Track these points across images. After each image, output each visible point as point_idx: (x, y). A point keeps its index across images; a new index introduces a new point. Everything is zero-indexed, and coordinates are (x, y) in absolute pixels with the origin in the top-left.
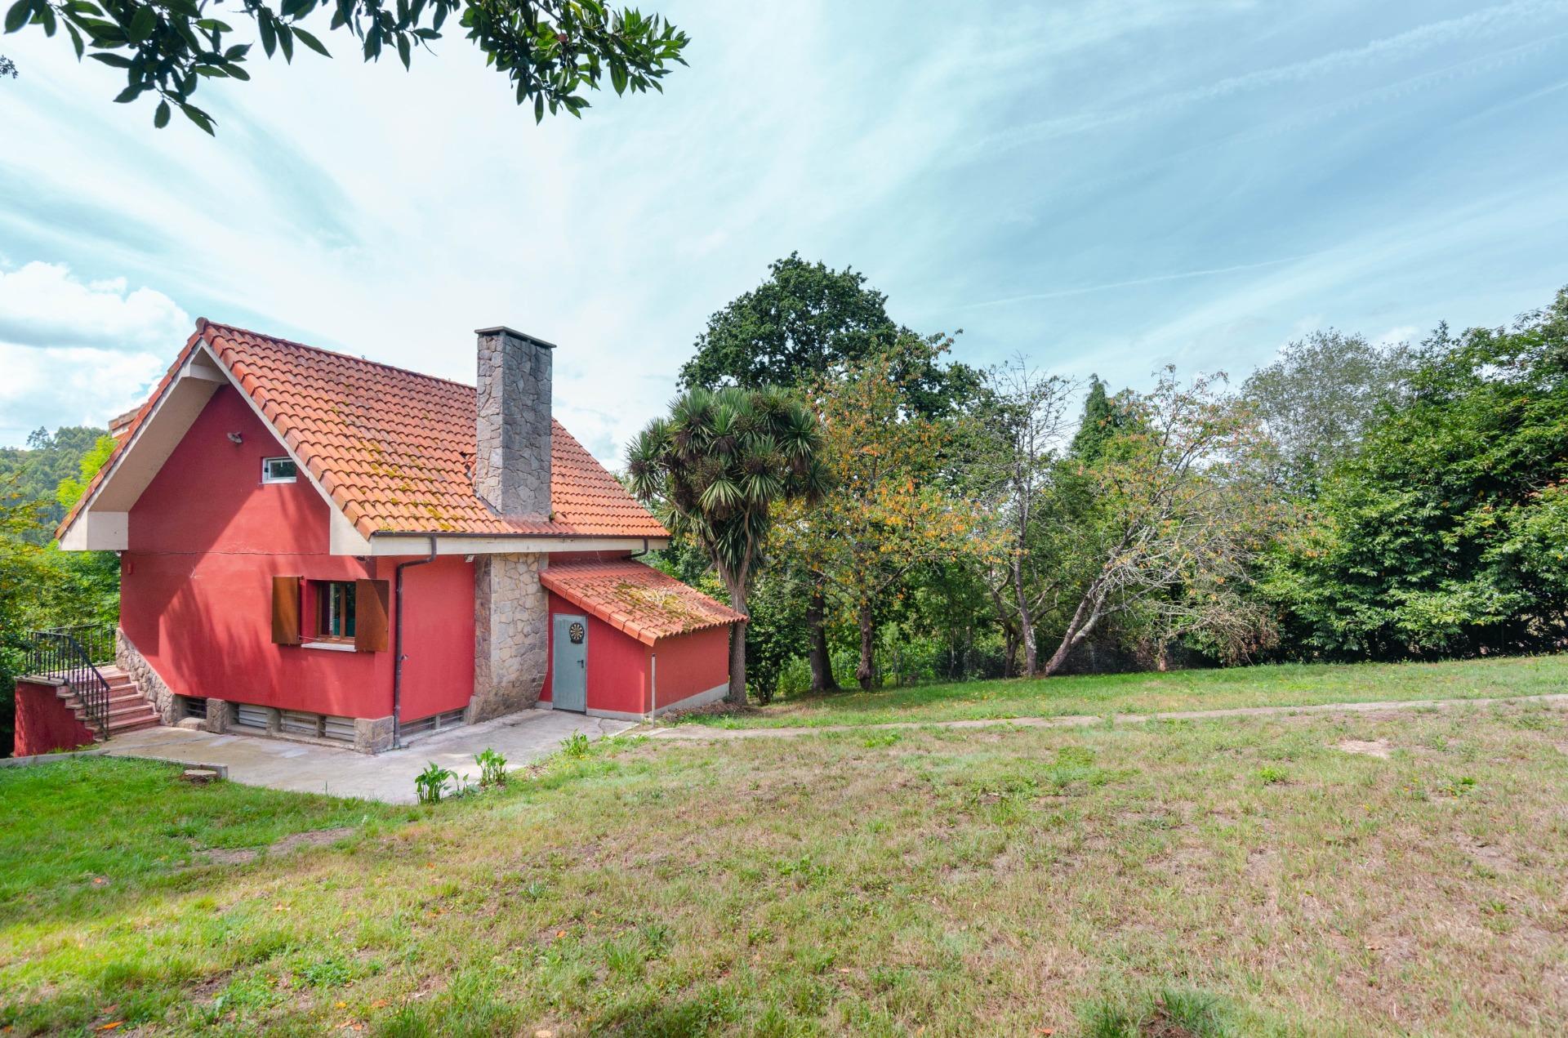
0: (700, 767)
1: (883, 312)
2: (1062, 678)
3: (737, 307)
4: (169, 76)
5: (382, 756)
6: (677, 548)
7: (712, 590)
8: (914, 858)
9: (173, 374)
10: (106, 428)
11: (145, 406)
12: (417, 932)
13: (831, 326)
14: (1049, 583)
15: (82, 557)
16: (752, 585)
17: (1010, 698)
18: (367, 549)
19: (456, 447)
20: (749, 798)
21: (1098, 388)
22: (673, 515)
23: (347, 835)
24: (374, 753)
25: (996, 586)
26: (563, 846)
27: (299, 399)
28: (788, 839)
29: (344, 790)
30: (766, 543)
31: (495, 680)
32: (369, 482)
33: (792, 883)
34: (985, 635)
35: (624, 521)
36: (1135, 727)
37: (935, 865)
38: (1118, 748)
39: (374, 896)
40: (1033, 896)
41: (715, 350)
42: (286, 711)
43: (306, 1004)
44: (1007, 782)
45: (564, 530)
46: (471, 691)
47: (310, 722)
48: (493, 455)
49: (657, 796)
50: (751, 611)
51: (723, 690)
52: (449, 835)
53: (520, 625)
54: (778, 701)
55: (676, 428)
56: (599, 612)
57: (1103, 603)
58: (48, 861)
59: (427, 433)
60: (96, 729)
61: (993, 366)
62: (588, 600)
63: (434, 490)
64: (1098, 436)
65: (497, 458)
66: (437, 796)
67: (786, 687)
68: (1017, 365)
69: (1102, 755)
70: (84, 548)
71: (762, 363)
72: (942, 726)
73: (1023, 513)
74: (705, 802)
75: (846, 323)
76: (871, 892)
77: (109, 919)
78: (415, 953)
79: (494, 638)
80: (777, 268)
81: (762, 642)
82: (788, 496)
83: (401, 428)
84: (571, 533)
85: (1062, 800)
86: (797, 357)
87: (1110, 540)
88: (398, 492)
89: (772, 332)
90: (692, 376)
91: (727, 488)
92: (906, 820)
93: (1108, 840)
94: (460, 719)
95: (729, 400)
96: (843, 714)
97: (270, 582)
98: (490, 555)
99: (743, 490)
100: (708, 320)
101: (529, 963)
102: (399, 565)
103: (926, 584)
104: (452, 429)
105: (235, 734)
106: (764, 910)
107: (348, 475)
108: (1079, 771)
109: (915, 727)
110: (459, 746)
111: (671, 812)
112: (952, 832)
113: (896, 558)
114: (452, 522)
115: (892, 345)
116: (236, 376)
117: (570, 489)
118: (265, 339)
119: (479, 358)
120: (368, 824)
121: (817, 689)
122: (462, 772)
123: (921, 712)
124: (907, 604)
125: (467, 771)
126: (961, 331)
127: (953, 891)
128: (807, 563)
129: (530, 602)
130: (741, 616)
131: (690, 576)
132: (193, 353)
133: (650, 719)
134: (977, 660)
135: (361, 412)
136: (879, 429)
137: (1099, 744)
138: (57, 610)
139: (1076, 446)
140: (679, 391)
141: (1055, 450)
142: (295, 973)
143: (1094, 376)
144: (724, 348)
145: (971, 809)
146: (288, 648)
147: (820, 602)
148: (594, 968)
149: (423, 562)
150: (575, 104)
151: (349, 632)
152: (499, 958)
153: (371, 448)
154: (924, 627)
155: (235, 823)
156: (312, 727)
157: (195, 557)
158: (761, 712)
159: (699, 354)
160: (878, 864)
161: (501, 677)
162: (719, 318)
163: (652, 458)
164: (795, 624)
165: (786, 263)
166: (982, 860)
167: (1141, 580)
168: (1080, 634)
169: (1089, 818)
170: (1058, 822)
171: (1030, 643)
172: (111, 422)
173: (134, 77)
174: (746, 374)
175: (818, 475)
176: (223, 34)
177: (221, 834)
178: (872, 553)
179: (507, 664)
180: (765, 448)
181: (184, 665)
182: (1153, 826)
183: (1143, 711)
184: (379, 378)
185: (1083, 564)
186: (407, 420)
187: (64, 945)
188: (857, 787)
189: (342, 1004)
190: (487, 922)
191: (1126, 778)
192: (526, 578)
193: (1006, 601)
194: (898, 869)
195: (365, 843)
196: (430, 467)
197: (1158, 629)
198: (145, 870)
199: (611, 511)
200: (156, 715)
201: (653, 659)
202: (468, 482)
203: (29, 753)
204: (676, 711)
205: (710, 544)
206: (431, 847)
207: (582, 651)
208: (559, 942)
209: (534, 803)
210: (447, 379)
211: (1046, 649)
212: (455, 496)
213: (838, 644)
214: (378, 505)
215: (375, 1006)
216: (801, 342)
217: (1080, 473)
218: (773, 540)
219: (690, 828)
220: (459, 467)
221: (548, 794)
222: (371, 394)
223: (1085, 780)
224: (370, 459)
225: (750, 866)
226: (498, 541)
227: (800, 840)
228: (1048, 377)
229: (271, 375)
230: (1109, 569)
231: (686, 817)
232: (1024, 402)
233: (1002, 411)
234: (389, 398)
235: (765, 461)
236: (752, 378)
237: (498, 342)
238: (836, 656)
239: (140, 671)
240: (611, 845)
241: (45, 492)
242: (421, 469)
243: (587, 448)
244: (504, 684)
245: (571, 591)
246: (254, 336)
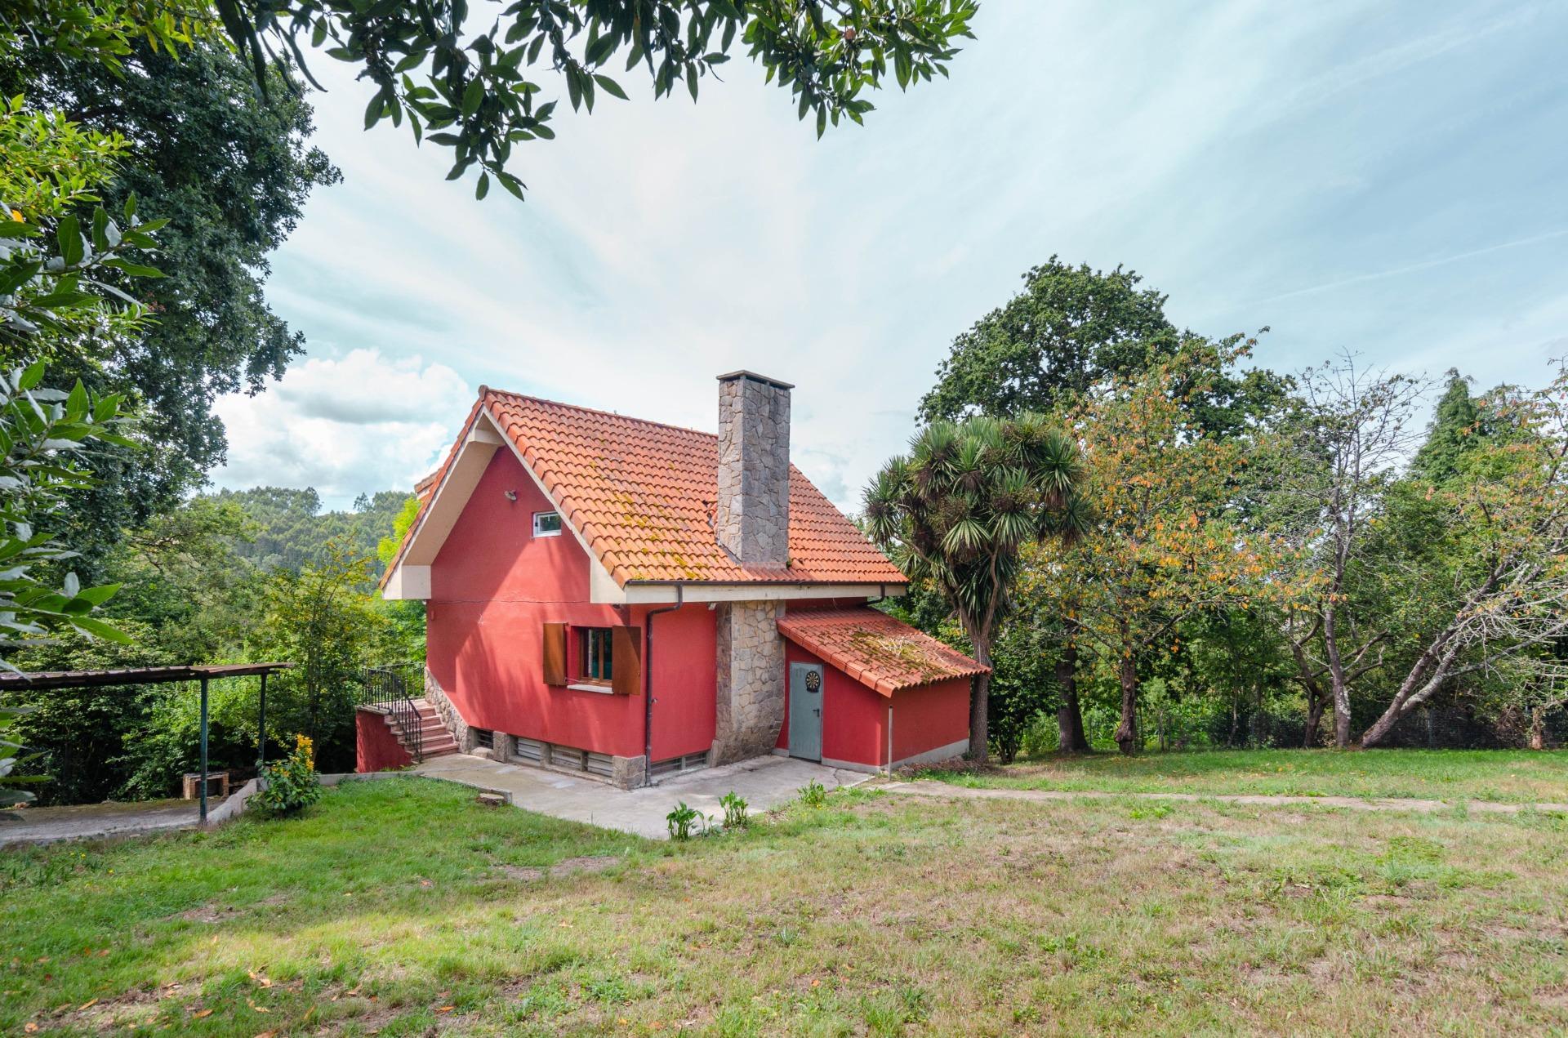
0: (943, 825)
1: (1161, 315)
2: (1386, 752)
3: (985, 327)
4: (489, 147)
5: (636, 792)
6: (912, 595)
7: (951, 640)
8: (1203, 950)
9: (462, 440)
10: (410, 490)
11: (441, 470)
12: (682, 963)
13: (1096, 338)
14: (1371, 635)
15: (397, 605)
16: (996, 634)
17: (1314, 772)
18: (622, 597)
19: (699, 496)
20: (1000, 864)
21: (1458, 386)
22: (912, 559)
23: (614, 863)
24: (629, 789)
25: (1298, 638)
26: (810, 894)
27: (562, 456)
28: (1048, 913)
29: (607, 822)
30: (1014, 589)
31: (735, 726)
32: (623, 533)
33: (1058, 962)
34: (1277, 696)
35: (861, 567)
36: (1502, 818)
37: (1233, 961)
38: (1478, 844)
39: (641, 924)
40: (1370, 1015)
41: (959, 377)
42: (556, 745)
43: (594, 1016)
44: (1320, 872)
45: (801, 577)
46: (713, 735)
47: (574, 757)
48: (734, 502)
49: (900, 853)
50: (994, 662)
51: (963, 745)
52: (702, 874)
53: (758, 672)
54: (1022, 760)
55: (916, 466)
56: (835, 660)
57: (1451, 661)
58: (388, 862)
59: (672, 483)
60: (413, 753)
61: (1309, 369)
62: (825, 649)
63: (680, 539)
64: (1454, 448)
65: (737, 506)
66: (686, 833)
67: (1029, 745)
68: (1341, 365)
69: (1454, 851)
70: (400, 597)
71: (1011, 388)
72: (1226, 800)
73: (1341, 549)
74: (951, 864)
75: (1114, 333)
76: (1152, 983)
77: (438, 917)
78: (682, 982)
79: (734, 685)
80: (1032, 277)
81: (1005, 697)
82: (1041, 536)
83: (649, 480)
84: (808, 579)
85: (1399, 901)
86: (1053, 377)
87: (1466, 582)
88: (648, 542)
89: (1025, 351)
90: (932, 407)
91: (973, 530)
92: (1192, 904)
93: (1474, 959)
94: (703, 762)
95: (976, 432)
96: (1101, 780)
97: (541, 628)
98: (731, 602)
99: (990, 531)
100: (952, 344)
101: (788, 1009)
102: (650, 612)
103: (1204, 635)
104: (695, 478)
105: (516, 763)
106: (1028, 987)
107: (605, 526)
108: (1421, 868)
109: (1192, 798)
110: (703, 787)
111: (916, 871)
112: (1251, 925)
113: (1170, 605)
114: (696, 570)
115: (1173, 354)
116: (511, 438)
117: (806, 535)
118: (533, 401)
119: (720, 405)
120: (630, 855)
121: (1066, 749)
122: (707, 812)
123: (1198, 782)
124: (1177, 659)
125: (712, 813)
126: (1266, 329)
127: (1258, 995)
128: (1061, 610)
129: (768, 649)
130: (984, 668)
131: (928, 623)
132: (478, 421)
133: (886, 773)
134: (1266, 724)
135: (614, 465)
136: (1154, 455)
137: (1447, 836)
138: (381, 650)
139: (1419, 463)
140: (918, 425)
141: (1392, 469)
142: (582, 986)
143: (1454, 371)
144: (969, 374)
145: (1271, 901)
146: (557, 688)
147: (1072, 654)
148: (853, 1022)
149: (672, 609)
150: (858, 109)
151: (607, 675)
152: (759, 999)
153: (624, 500)
154: (1198, 685)
155: (521, 844)
156: (576, 761)
157: (480, 606)
158: (1005, 771)
159: (940, 383)
160: (1160, 953)
161: (740, 723)
162: (964, 341)
163: (891, 501)
164: (1042, 679)
165: (1043, 270)
166: (1294, 963)
167: (1514, 633)
168: (1414, 698)
169: (1444, 928)
170: (1399, 929)
171: (1343, 708)
172: (416, 486)
173: (460, 154)
174: (992, 400)
175: (1077, 512)
176: (533, 95)
177: (512, 853)
178: (1140, 599)
179: (747, 709)
180: (1016, 483)
181: (475, 701)
182: (1544, 948)
183: (1515, 800)
184: (629, 431)
185: (1425, 611)
186: (655, 472)
187: (407, 935)
188: (1125, 863)
189: (624, 1021)
190: (744, 962)
191: (1492, 883)
192: (764, 625)
193: (1311, 657)
194: (1184, 961)
195: (629, 873)
196: (676, 516)
197: (1532, 695)
198: (458, 878)
199: (847, 556)
200: (455, 744)
201: (890, 711)
202: (709, 530)
203: (368, 770)
204: (913, 765)
205: (951, 590)
206: (687, 883)
207: (817, 700)
208: (816, 992)
209: (778, 849)
210: (689, 428)
211: (1364, 715)
212: (699, 545)
213: (1091, 701)
214: (631, 554)
215: (653, 1026)
216: (1057, 359)
217: (1428, 498)
218: (1020, 585)
219: (938, 890)
220: (702, 516)
221: (789, 841)
222: (623, 447)
223: (1432, 880)
224: (623, 511)
225: (1009, 937)
226: (739, 588)
227: (1063, 915)
228: (1387, 377)
229: (539, 435)
230: (1464, 619)
231: (932, 877)
232: (1351, 411)
233: (1317, 423)
234: (638, 450)
235: (1016, 497)
236: (1000, 405)
237: (740, 385)
238: (1089, 713)
239: (443, 704)
240: (857, 899)
241: (367, 549)
242: (667, 519)
243: (823, 491)
244: (743, 729)
245: (807, 638)
246: (525, 399)
